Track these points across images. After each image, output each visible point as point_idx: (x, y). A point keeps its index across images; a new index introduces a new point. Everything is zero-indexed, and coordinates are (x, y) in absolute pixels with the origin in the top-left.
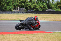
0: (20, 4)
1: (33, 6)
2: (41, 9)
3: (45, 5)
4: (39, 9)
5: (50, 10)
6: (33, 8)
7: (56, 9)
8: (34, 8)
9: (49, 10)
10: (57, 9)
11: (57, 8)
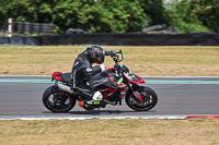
0: (33, 8)
1: (87, 16)
2: (122, 26)
3: (135, 8)
4: (114, 27)
5: (160, 27)
6: (84, 20)
7: (183, 24)
8: (90, 20)
9: (154, 27)
10: (187, 25)
11: (187, 21)
